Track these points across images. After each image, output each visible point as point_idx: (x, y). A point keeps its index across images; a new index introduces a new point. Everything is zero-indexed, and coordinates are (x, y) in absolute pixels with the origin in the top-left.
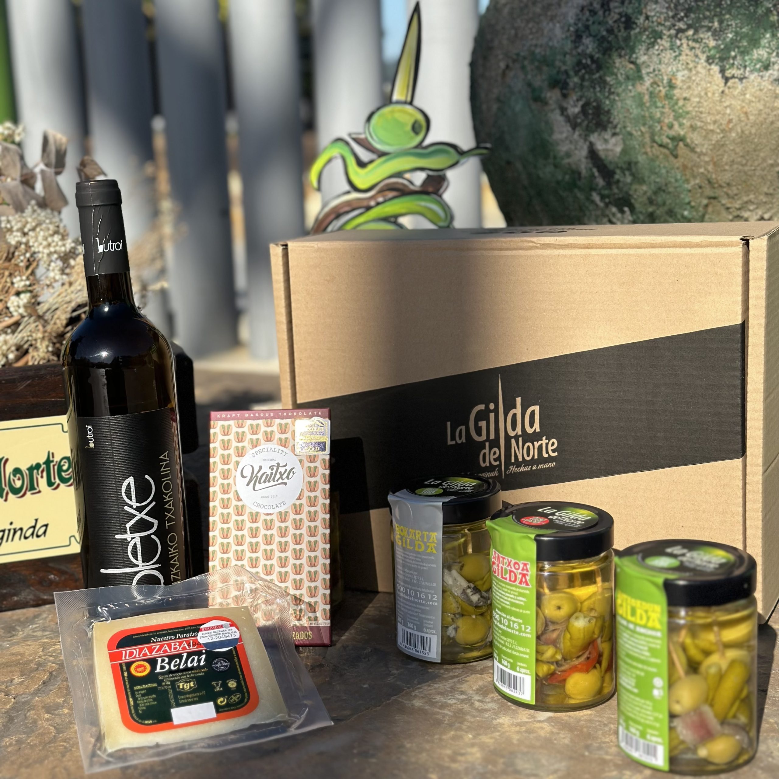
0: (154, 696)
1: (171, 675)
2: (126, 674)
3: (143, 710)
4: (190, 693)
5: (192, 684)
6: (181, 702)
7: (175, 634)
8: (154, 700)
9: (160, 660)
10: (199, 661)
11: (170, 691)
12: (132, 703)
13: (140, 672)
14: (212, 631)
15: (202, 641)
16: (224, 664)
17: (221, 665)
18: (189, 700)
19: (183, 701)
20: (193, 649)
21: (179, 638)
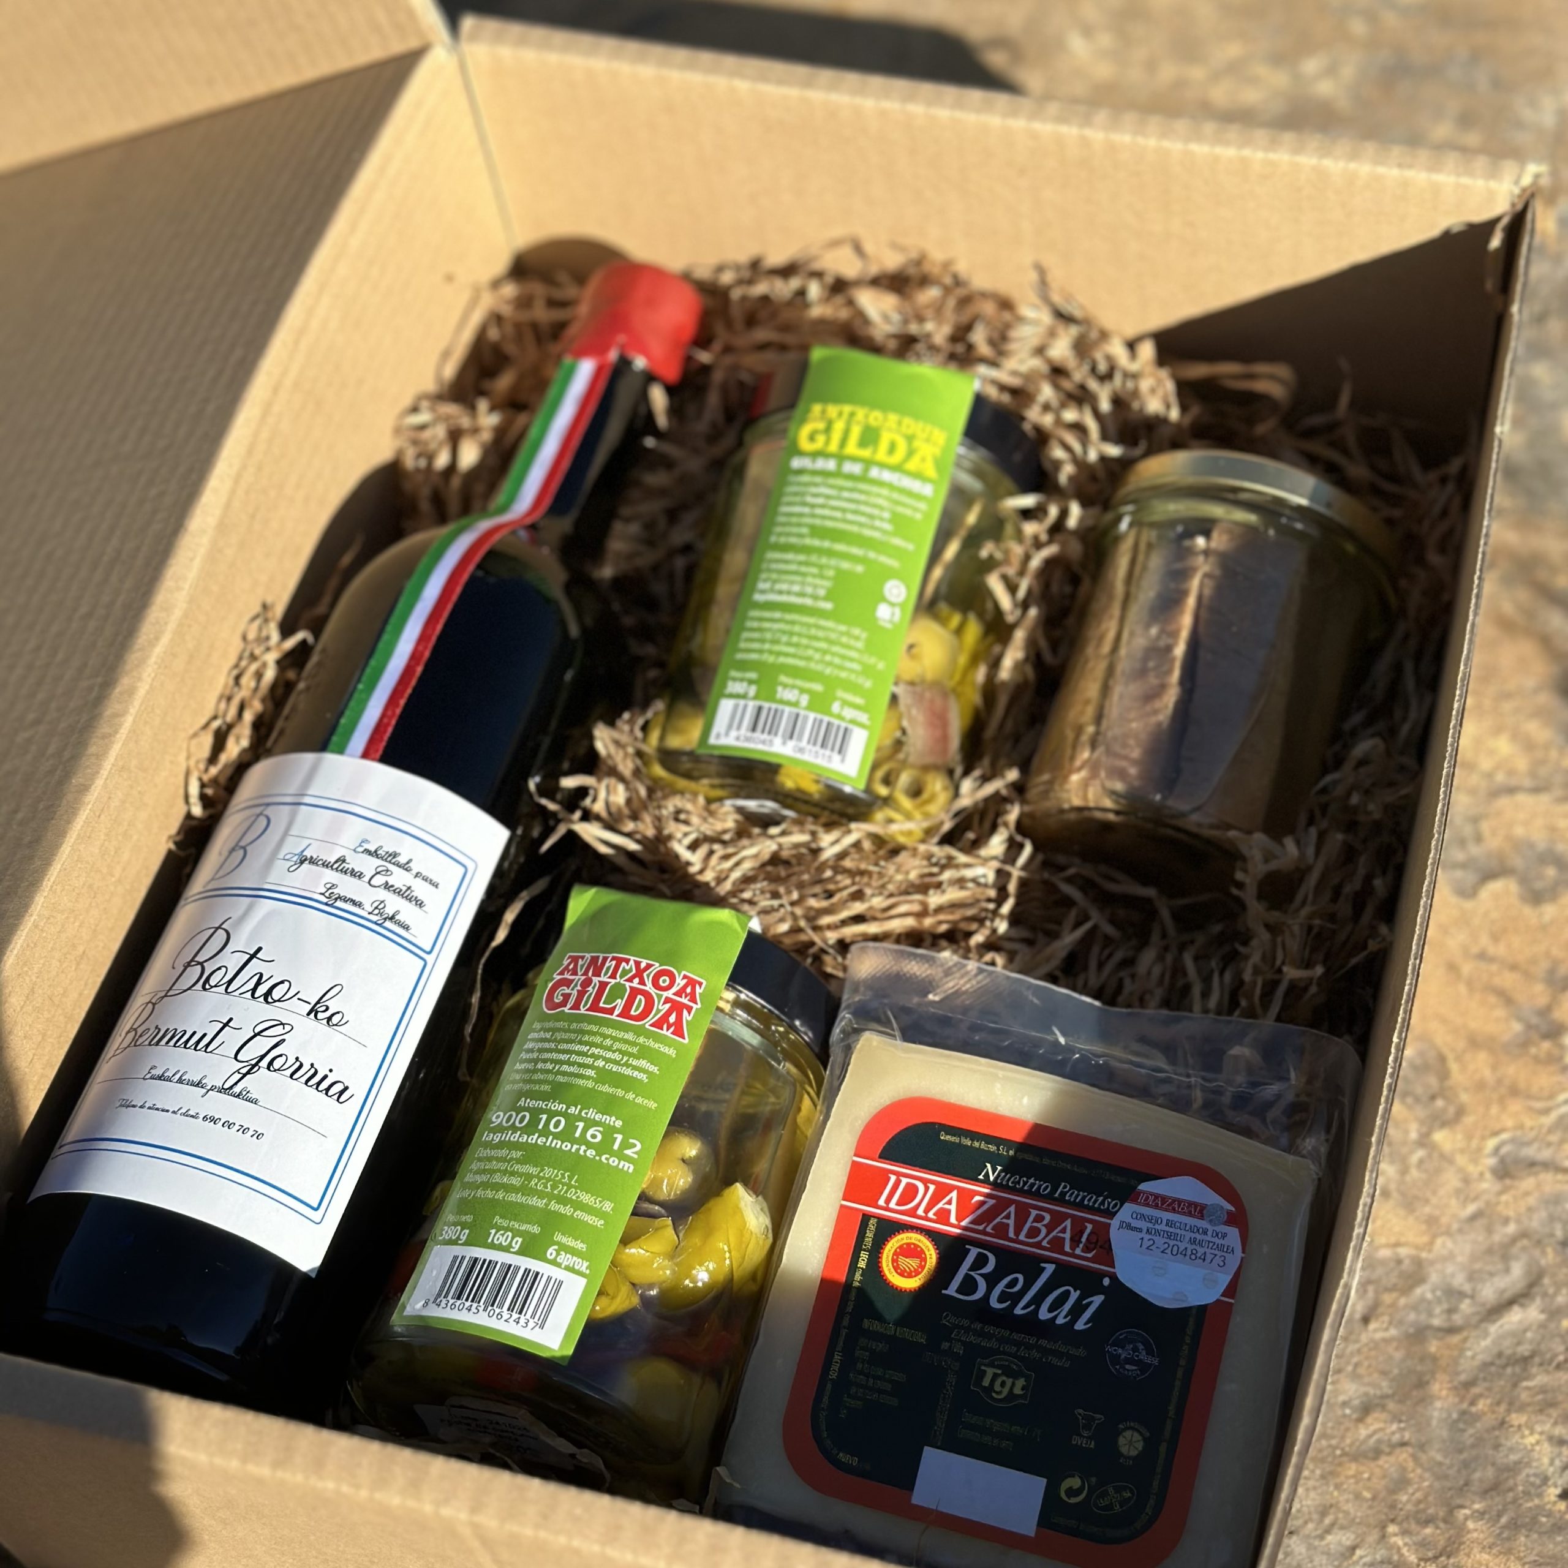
0: (899, 1376)
1: (978, 1326)
2: (863, 1261)
4: (999, 1414)
5: (1019, 1386)
6: (962, 1435)
7: (1056, 1179)
8: (898, 1389)
9: (974, 1252)
10: (1077, 1311)
11: (951, 1382)
12: (833, 1375)
13: (902, 1273)
14: (1167, 1216)
15: (1118, 1240)
16: (1143, 1356)
17: (1132, 1357)
18: (987, 1441)
19: (967, 1436)
20: (1081, 1257)
21: (1061, 1201)
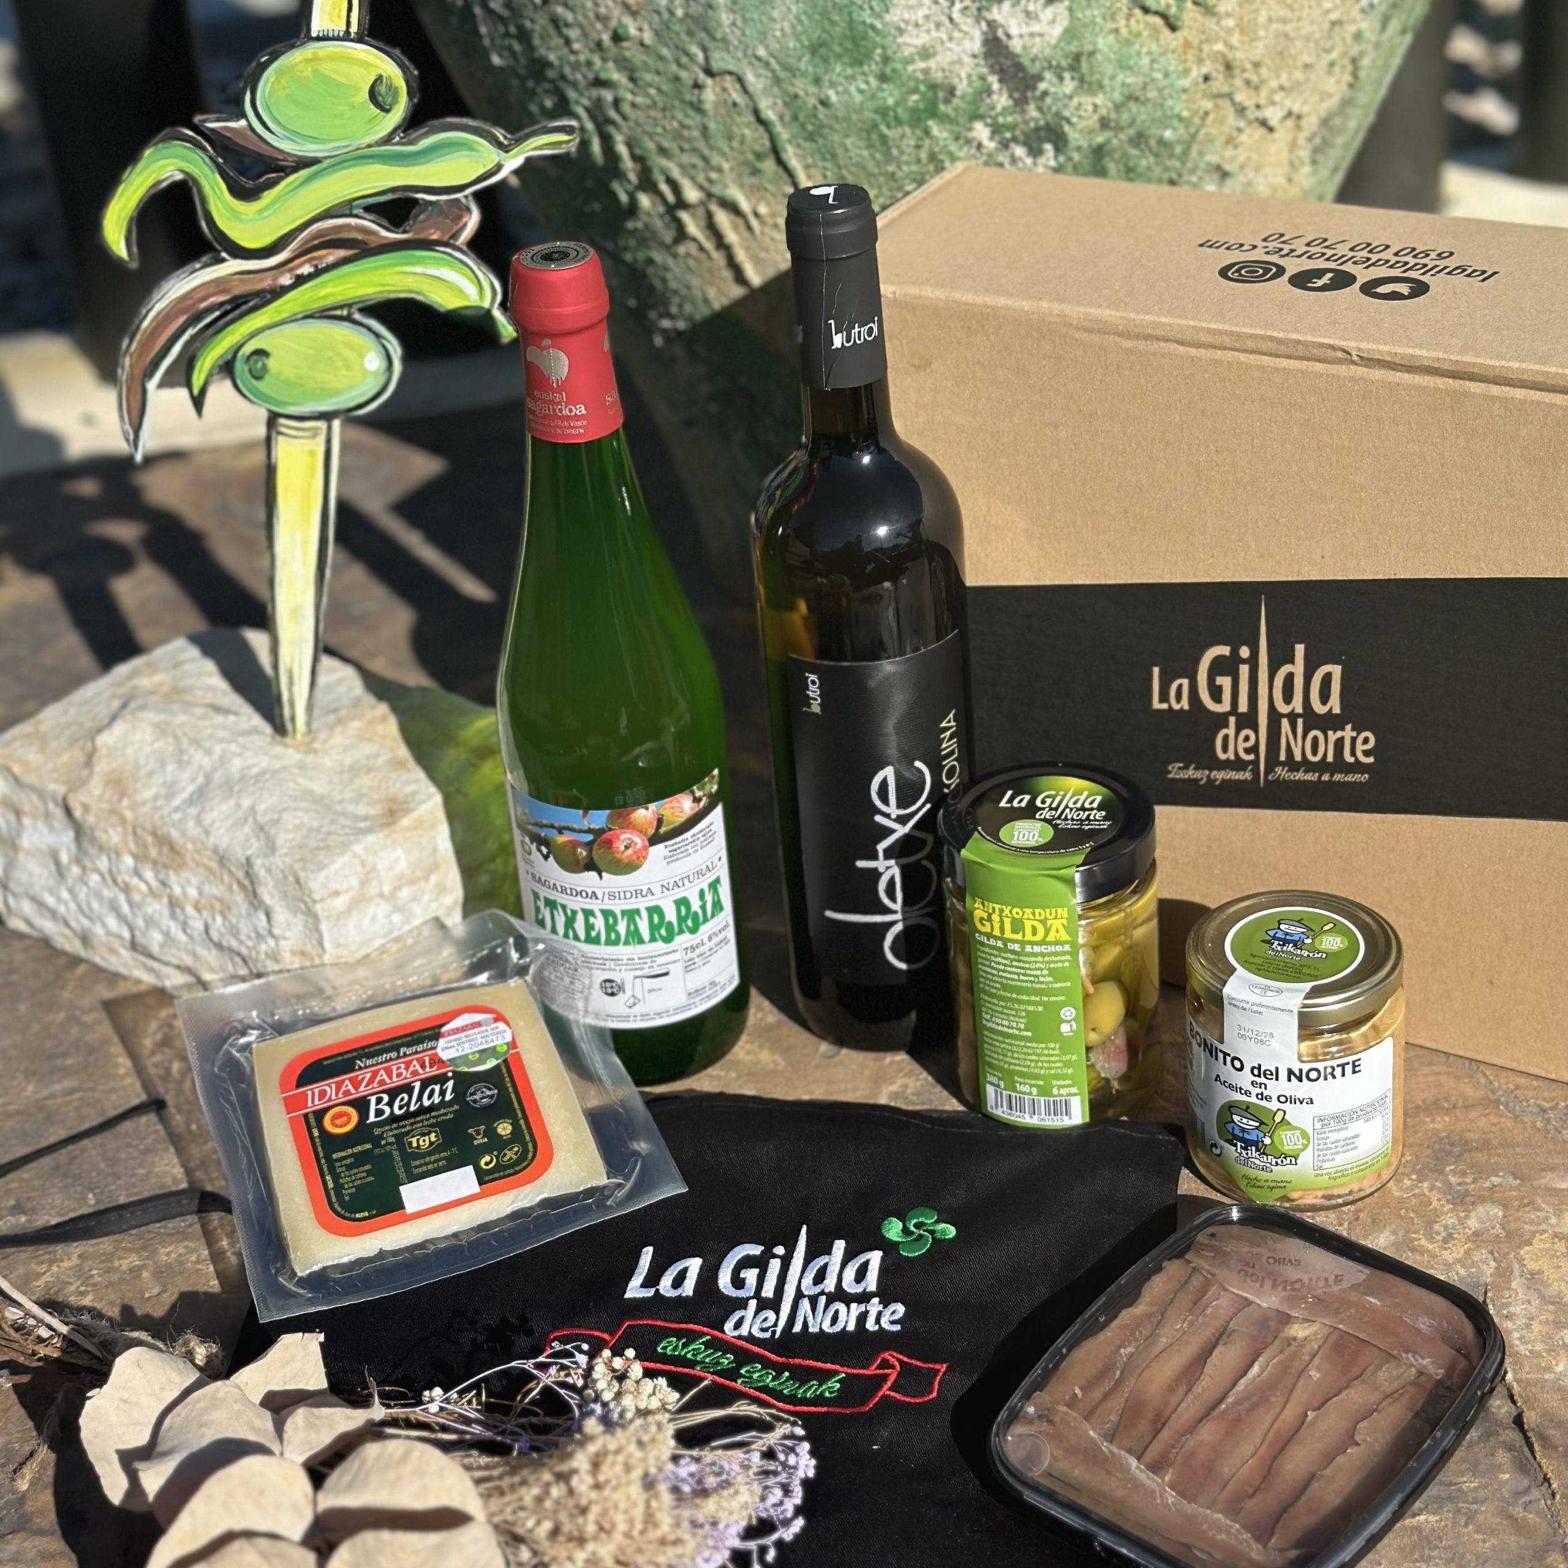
0: (368, 1167)
1: (395, 1125)
2: (316, 1133)
3: (350, 1195)
4: (430, 1153)
5: (433, 1137)
6: (416, 1171)
7: (397, 1048)
8: (369, 1173)
9: (373, 1099)
10: (443, 1093)
11: (396, 1154)
12: (331, 1185)
13: (341, 1126)
14: (462, 1035)
15: (445, 1056)
16: (488, 1093)
17: (483, 1096)
18: (430, 1167)
19: (420, 1170)
20: (431, 1072)
21: (405, 1055)
